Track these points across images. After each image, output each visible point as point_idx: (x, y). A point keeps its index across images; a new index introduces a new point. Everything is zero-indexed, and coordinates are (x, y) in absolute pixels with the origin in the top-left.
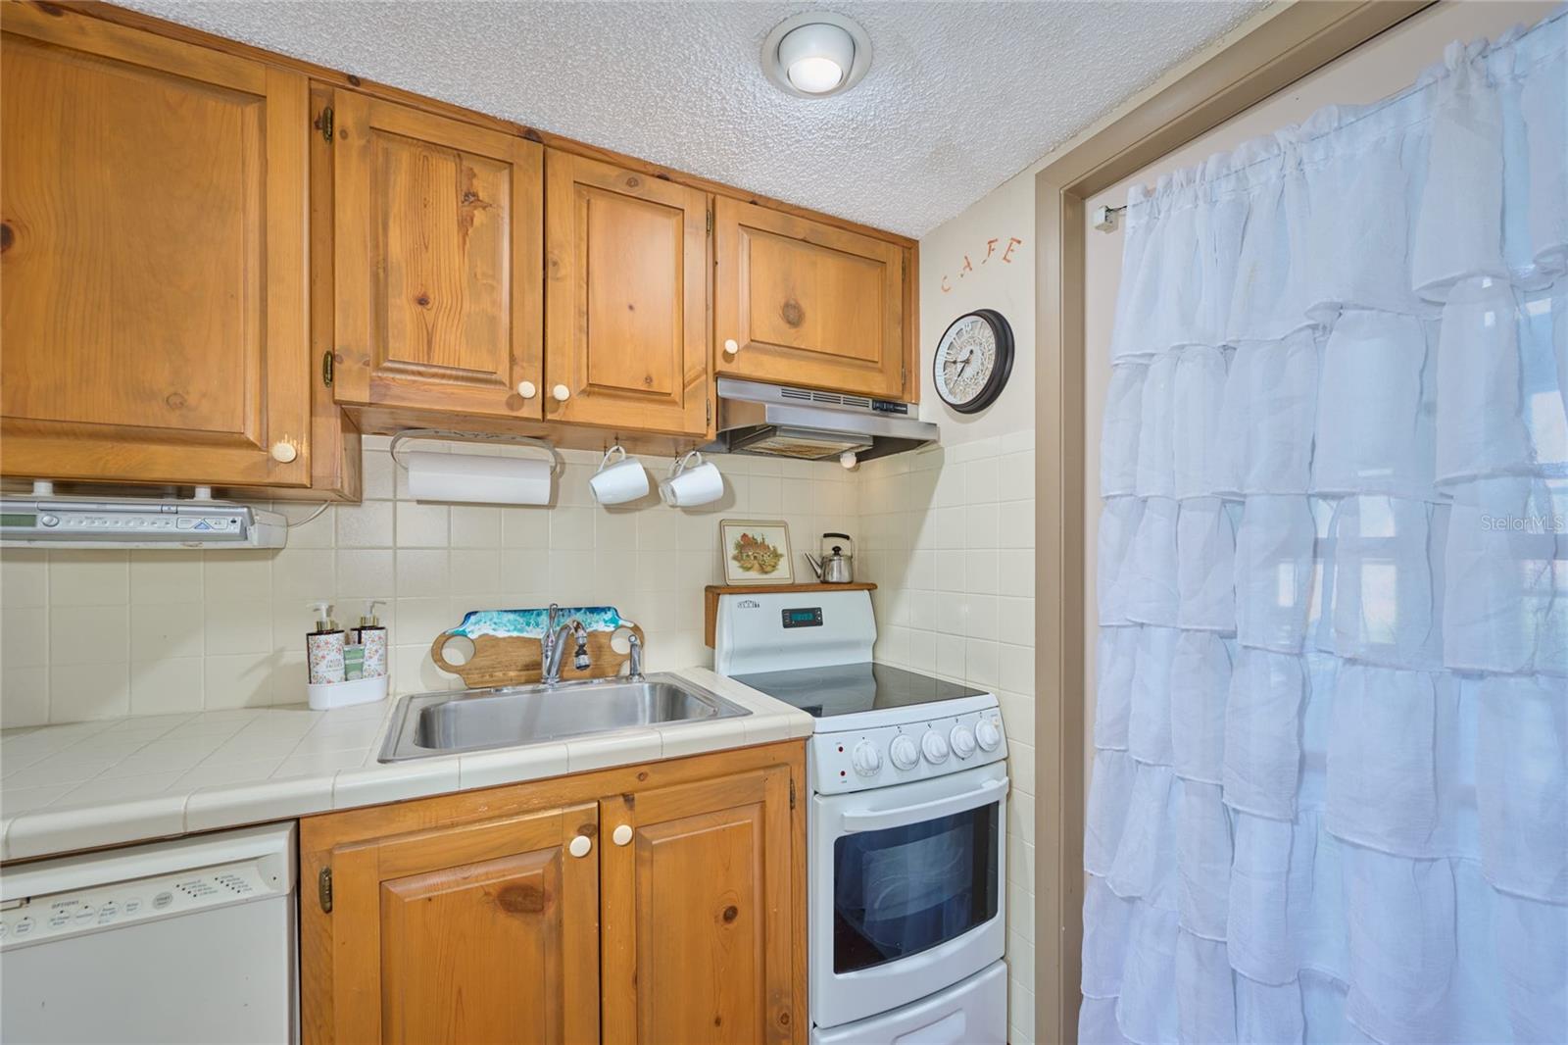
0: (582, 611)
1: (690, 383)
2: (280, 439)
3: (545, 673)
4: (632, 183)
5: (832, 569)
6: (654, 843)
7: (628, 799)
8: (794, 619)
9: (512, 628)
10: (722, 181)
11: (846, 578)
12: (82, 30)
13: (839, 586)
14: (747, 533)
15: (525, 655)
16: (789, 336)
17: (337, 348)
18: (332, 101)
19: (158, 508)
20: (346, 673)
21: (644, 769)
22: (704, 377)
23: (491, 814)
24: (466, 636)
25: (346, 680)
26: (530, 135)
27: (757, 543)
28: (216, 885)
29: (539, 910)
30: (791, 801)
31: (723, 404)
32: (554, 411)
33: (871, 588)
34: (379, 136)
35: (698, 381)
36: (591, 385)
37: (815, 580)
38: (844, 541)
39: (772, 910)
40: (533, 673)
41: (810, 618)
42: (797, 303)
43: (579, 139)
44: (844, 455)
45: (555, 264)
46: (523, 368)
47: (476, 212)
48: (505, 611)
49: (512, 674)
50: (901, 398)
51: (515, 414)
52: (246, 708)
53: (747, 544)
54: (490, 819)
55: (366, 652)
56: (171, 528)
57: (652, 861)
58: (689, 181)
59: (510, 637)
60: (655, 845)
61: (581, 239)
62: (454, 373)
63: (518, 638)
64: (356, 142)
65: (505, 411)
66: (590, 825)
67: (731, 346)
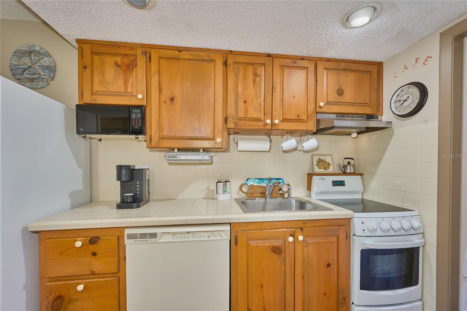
0: (275, 179)
1: (310, 116)
2: (217, 138)
3: (267, 195)
4: (294, 63)
5: (347, 169)
6: (308, 242)
7: (302, 229)
8: (336, 183)
9: (258, 183)
10: (319, 57)
11: (352, 171)
12: (185, 54)
13: (350, 174)
14: (320, 158)
15: (261, 190)
16: (340, 99)
17: (228, 115)
18: (227, 58)
19: (195, 154)
20: (224, 192)
21: (305, 222)
22: (313, 114)
23: (268, 228)
24: (247, 185)
25: (224, 194)
26: (269, 55)
27: (323, 161)
28: (217, 235)
29: (281, 254)
30: (346, 236)
31: (318, 121)
32: (274, 127)
33: (361, 175)
34: (236, 64)
35: (312, 115)
36: (283, 119)
37: (341, 172)
38: (352, 160)
39: (341, 267)
40: (263, 195)
41: (341, 183)
42: (341, 88)
43: (281, 54)
44: (353, 133)
45: (275, 88)
46: (267, 116)
47: (257, 78)
48: (256, 179)
49: (258, 195)
50: (376, 114)
51: (265, 128)
52: (203, 199)
53: (320, 161)
54: (269, 229)
55: (227, 187)
56: (198, 158)
57: (308, 247)
58: (309, 59)
59: (257, 185)
60: (309, 242)
61: (281, 80)
62: (252, 119)
63: (259, 186)
64: (232, 66)
65: (263, 128)
66: (293, 234)
67: (322, 104)
